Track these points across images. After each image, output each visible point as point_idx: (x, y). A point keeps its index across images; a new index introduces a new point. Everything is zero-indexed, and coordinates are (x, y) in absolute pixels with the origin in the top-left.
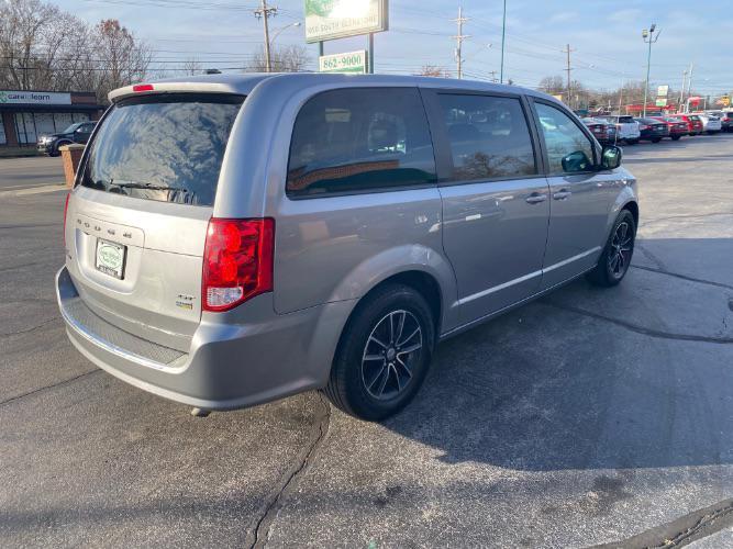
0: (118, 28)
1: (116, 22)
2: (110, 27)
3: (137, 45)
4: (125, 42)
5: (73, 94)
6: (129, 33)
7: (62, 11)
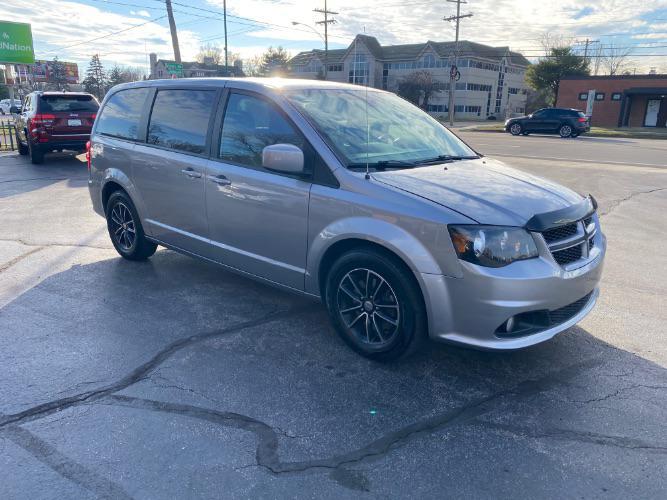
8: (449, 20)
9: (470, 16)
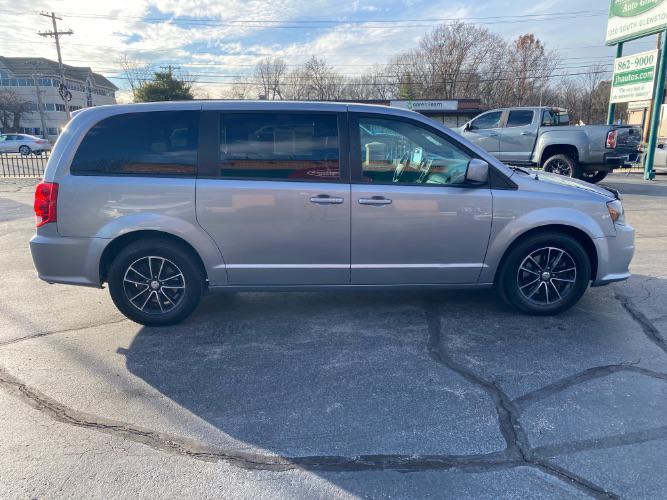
0: (532, 41)
1: (532, 36)
2: (526, 41)
3: (546, 54)
4: (537, 53)
5: (460, 101)
6: (542, 43)
7: (490, 32)
8: (44, 35)
9: (70, 33)
